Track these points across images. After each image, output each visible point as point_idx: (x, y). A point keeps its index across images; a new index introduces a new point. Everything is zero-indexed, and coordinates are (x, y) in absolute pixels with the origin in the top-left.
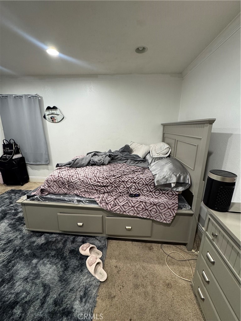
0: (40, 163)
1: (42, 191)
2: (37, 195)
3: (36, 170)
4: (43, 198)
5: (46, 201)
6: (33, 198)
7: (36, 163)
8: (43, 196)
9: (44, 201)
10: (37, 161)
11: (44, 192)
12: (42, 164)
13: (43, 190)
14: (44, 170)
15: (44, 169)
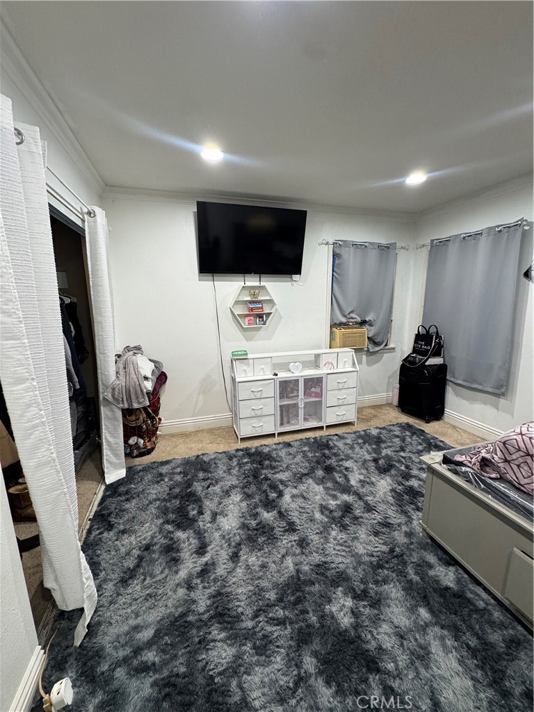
0: (480, 387)
1: (485, 463)
2: (469, 467)
3: (464, 399)
4: (484, 482)
5: (489, 493)
6: (458, 468)
7: (469, 385)
8: (483, 476)
9: (483, 490)
10: (475, 381)
11: (488, 469)
12: (485, 390)
13: (487, 463)
14: (484, 406)
15: (486, 404)
